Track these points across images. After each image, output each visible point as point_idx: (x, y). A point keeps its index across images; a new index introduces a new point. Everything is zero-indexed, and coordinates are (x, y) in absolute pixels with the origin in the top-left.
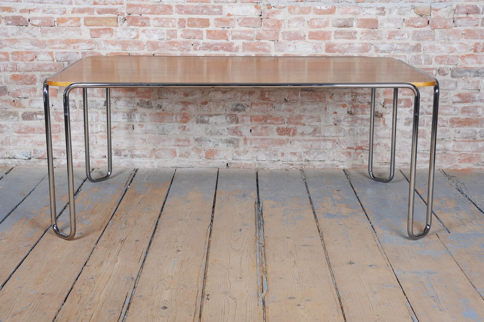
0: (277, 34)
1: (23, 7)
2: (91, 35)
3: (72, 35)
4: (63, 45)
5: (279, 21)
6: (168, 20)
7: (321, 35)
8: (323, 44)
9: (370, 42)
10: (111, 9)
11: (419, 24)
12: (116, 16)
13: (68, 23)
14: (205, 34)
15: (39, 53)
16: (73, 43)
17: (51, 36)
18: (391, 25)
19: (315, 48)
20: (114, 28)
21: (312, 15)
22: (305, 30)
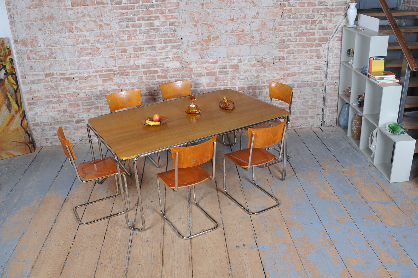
0: (191, 74)
1: (70, 73)
2: (103, 82)
3: (94, 83)
4: (90, 88)
5: (192, 68)
6: (138, 72)
7: (212, 73)
8: (214, 78)
9: (236, 75)
10: (111, 69)
11: (258, 66)
12: (113, 72)
13: (92, 78)
14: (157, 77)
15: (80, 93)
16: (95, 87)
17: (84, 85)
18: (245, 67)
19: (210, 80)
20: (113, 78)
21: (207, 65)
22: (205, 72)
